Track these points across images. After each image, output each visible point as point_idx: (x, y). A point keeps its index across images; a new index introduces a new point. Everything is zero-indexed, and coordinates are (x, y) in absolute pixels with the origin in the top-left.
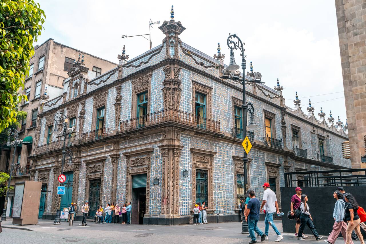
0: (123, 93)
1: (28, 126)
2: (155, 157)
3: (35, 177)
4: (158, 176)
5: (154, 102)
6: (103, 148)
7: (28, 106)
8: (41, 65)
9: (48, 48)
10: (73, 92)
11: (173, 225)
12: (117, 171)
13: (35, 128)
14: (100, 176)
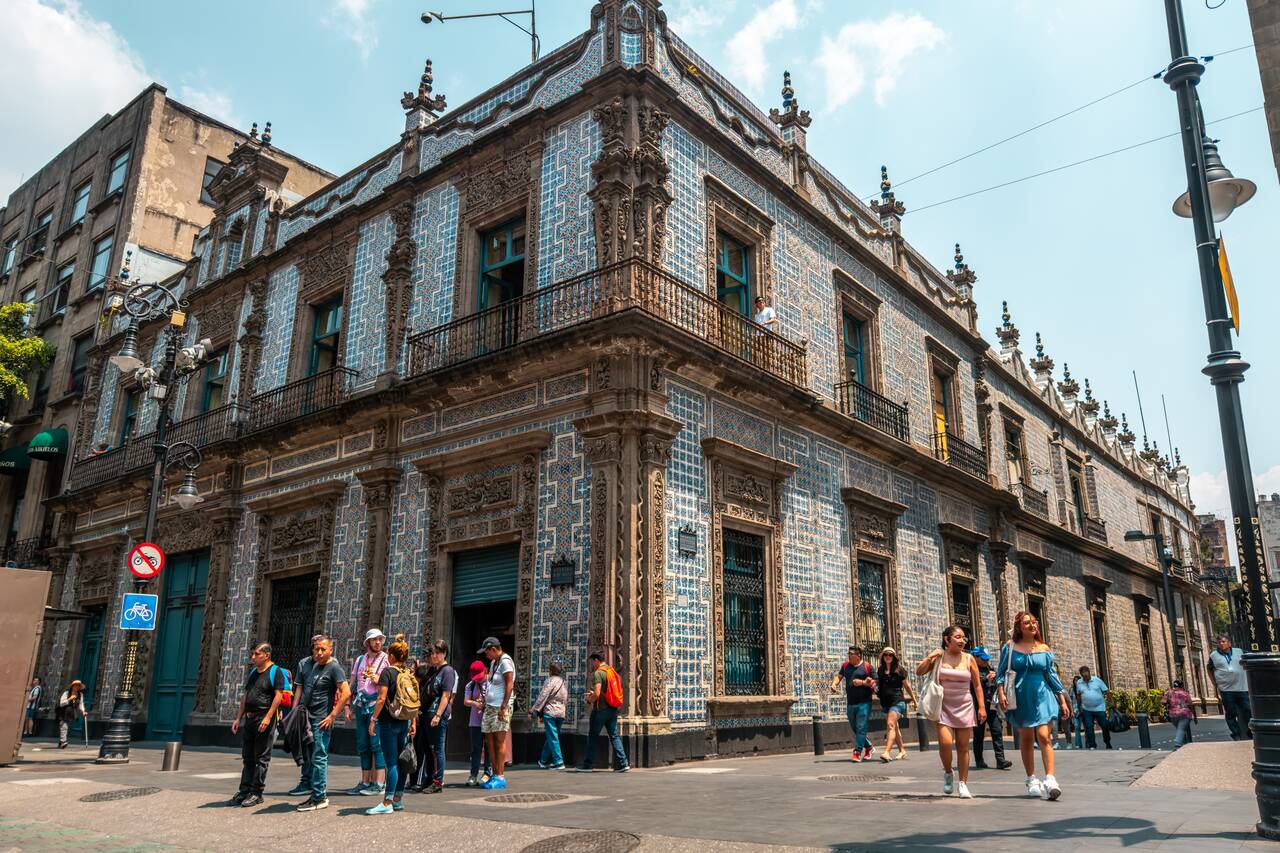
0: (419, 232)
1: (56, 394)
2: (558, 471)
3: (67, 578)
4: (573, 549)
5: (551, 251)
6: (332, 450)
7: (60, 325)
8: (117, 180)
9: (144, 119)
10: (223, 255)
11: (645, 765)
12: (388, 539)
13: (79, 398)
14: (314, 563)
